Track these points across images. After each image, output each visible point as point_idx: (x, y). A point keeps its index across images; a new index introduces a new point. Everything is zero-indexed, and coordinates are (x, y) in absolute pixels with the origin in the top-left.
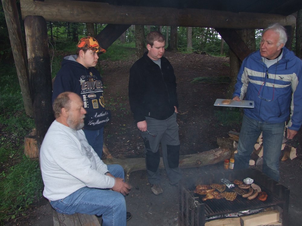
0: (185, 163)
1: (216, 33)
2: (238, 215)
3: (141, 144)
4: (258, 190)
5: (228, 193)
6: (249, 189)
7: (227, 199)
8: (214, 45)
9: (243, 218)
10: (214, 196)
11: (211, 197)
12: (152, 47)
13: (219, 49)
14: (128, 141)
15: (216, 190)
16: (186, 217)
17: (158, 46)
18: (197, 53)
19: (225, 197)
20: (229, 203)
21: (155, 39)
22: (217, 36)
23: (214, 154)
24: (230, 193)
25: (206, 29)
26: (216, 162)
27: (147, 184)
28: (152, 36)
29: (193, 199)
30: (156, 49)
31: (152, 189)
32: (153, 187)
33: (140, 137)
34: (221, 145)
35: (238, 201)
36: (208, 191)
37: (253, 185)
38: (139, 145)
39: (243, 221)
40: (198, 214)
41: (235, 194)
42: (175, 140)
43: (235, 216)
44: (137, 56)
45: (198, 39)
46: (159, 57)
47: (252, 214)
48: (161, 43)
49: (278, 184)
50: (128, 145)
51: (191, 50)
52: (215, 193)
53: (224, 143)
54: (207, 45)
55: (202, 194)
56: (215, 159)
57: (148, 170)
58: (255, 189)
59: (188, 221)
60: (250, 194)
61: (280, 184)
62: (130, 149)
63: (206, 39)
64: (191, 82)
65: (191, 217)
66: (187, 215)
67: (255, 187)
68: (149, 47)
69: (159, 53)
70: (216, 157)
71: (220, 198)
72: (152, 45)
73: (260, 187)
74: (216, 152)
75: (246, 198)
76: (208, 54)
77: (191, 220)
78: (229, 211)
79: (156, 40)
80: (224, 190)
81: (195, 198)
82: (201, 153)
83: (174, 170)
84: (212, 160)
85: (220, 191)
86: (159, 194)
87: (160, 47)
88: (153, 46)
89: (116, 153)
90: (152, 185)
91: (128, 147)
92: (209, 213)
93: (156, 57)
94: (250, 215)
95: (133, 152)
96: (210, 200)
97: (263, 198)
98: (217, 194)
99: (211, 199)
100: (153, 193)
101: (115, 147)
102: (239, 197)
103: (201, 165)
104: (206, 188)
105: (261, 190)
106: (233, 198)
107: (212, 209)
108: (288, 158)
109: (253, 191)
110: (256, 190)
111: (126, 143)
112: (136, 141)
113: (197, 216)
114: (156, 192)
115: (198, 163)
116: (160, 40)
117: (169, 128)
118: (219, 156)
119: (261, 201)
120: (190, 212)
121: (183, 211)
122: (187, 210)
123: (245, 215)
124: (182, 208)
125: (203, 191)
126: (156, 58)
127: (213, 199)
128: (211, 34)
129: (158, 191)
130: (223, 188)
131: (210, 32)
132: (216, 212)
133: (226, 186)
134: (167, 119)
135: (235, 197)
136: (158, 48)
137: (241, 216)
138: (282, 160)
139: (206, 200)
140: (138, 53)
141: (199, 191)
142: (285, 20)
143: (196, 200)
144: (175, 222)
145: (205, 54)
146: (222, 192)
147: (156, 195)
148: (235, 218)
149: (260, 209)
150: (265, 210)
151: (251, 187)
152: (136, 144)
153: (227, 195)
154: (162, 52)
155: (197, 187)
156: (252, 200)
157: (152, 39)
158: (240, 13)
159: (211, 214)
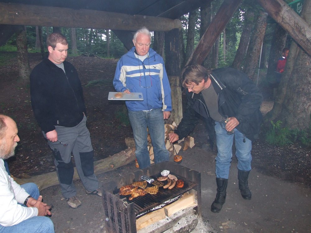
0: (98, 169)
1: (100, 35)
2: (162, 206)
3: (44, 158)
4: (175, 179)
5: (150, 188)
6: (167, 180)
7: (151, 194)
8: (100, 47)
9: (167, 207)
10: (139, 193)
11: (136, 195)
12: (54, 49)
13: (105, 51)
14: (28, 158)
15: (139, 188)
16: (115, 221)
17: (61, 49)
18: (85, 56)
19: (149, 193)
20: (154, 197)
21: (57, 41)
22: (101, 38)
23: (125, 155)
24: (152, 188)
25: (89, 31)
26: (128, 162)
27: (62, 199)
28: (55, 38)
29: (121, 201)
30: (59, 52)
31: (69, 203)
32: (70, 201)
33: (40, 151)
34: (130, 145)
35: (161, 193)
36: (132, 190)
37: (170, 176)
38: (42, 159)
39: (167, 210)
40: (129, 214)
41: (157, 188)
42: (88, 146)
43: (159, 208)
44: (21, 60)
45: (81, 40)
46: (63, 60)
47: (173, 202)
48: (65, 46)
49: (190, 170)
50: (28, 162)
51: (77, 53)
52: (139, 190)
53: (132, 142)
54: (93, 47)
55: (127, 194)
56: (127, 160)
57: (61, 184)
58: (172, 179)
59: (117, 225)
60: (170, 184)
61: (192, 169)
62: (32, 166)
63: (90, 41)
64: (86, 86)
65: (121, 219)
66: (116, 219)
67: (172, 177)
68: (50, 49)
69: (62, 56)
70: (127, 157)
71: (145, 194)
72: (54, 47)
73: (175, 176)
74: (126, 152)
75: (167, 189)
76: (96, 57)
77: (121, 222)
78: (155, 204)
79: (59, 42)
80: (146, 186)
81: (123, 199)
82: (113, 156)
83: (89, 178)
84: (124, 161)
85: (143, 188)
86: (78, 207)
87: (63, 50)
88: (56, 49)
89: (15, 173)
90: (68, 199)
91: (29, 164)
92: (138, 211)
93: (59, 60)
94: (171, 203)
95: (37, 168)
96: (135, 198)
97: (181, 185)
98: (142, 191)
99: (137, 197)
100: (70, 207)
101: (13, 167)
102: (161, 189)
103: (114, 168)
104: (129, 188)
105: (178, 179)
106: (156, 191)
107: (140, 206)
108: (189, 147)
109: (171, 181)
110: (174, 179)
111: (25, 160)
112: (37, 156)
113: (127, 217)
114: (74, 205)
115: (111, 167)
116: (63, 43)
117: (80, 135)
118: (130, 156)
119: (180, 188)
120: (119, 215)
121: (111, 215)
122: (116, 213)
123: (167, 204)
124: (109, 214)
125: (128, 192)
126: (59, 62)
127: (138, 196)
128: (95, 36)
129: (76, 204)
130: (145, 184)
131: (94, 33)
132: (144, 208)
133: (147, 182)
134: (77, 126)
135: (158, 190)
136: (61, 51)
137: (164, 206)
138: (184, 150)
139: (133, 199)
140: (22, 57)
141: (124, 192)
142: (173, 23)
143: (124, 201)
144: (102, 230)
145: (94, 56)
146: (145, 188)
147: (74, 208)
148: (160, 210)
149: (178, 196)
150: (182, 196)
151: (168, 178)
152: (38, 159)
153: (150, 190)
154: (65, 55)
155: (121, 189)
156: (172, 189)
157: (55, 41)
158: (134, 15)
159: (140, 211)
